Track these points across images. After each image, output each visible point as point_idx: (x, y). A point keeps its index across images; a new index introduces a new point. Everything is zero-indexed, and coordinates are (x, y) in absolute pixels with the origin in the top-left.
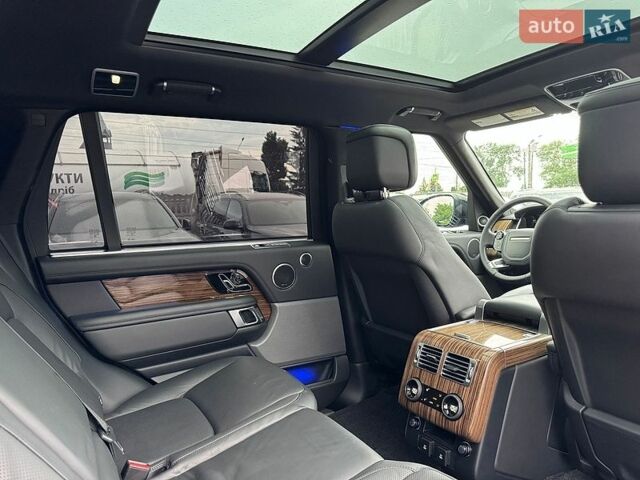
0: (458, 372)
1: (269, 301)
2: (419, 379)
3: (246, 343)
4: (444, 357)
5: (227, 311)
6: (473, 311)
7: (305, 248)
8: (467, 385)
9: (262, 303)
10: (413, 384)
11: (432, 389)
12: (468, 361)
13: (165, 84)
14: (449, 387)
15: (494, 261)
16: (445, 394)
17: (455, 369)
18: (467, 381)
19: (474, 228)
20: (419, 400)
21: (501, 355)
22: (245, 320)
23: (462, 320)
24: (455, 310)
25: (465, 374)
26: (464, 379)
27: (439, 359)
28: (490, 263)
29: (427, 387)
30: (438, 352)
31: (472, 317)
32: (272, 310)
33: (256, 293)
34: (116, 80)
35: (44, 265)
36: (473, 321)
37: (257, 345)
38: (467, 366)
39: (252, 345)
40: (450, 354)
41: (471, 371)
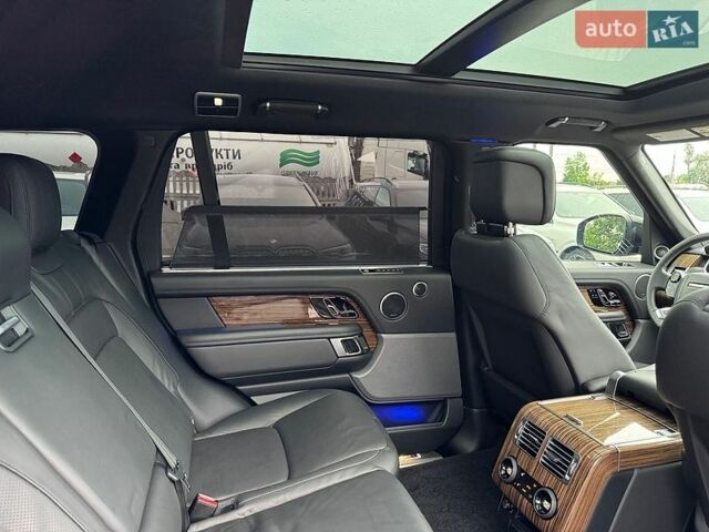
0: (559, 463)
1: (376, 331)
2: (516, 459)
3: (348, 372)
4: (548, 442)
5: (329, 339)
6: (604, 383)
7: (419, 277)
8: (566, 482)
9: (367, 332)
10: (508, 463)
11: (527, 474)
12: (572, 454)
13: (268, 105)
14: (545, 478)
15: (663, 309)
16: (539, 486)
17: (556, 460)
18: (567, 477)
19: (648, 260)
20: (512, 483)
21: (615, 455)
22: (347, 349)
23: (587, 392)
24: (582, 379)
25: (566, 469)
26: (564, 474)
27: (541, 442)
28: (658, 311)
29: (522, 471)
30: (541, 434)
31: (602, 390)
32: (379, 341)
33: (362, 320)
34: (218, 102)
35: (154, 280)
36: (601, 397)
37: (359, 376)
38: (571, 460)
39: (355, 375)
40: (554, 440)
41: (573, 466)
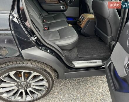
5: (60, 6)
11: (80, 21)
18: (83, 20)
21: (88, 18)
22: (63, 8)
32: (68, 7)
33: (65, 4)
39: (64, 12)
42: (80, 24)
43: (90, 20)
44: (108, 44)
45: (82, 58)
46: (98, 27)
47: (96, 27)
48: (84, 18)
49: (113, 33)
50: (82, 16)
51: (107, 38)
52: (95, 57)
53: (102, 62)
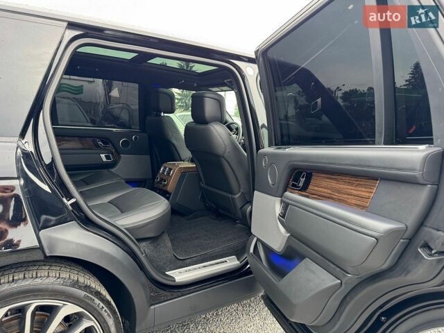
1: (119, 153)
5: (99, 154)
7: (135, 134)
9: (115, 154)
10: (158, 178)
13: (79, 67)
14: (166, 177)
16: (164, 180)
20: (158, 182)
21: (181, 168)
22: (107, 159)
27: (166, 170)
29: (161, 178)
32: (120, 158)
37: (113, 170)
39: (110, 170)
41: (172, 172)
42: (165, 185)
43: (184, 172)
44: (239, 212)
45: (189, 260)
46: (207, 184)
47: (202, 185)
48: (170, 169)
49: (242, 186)
50: (165, 168)
51: (233, 199)
52: (218, 252)
53: (238, 259)
